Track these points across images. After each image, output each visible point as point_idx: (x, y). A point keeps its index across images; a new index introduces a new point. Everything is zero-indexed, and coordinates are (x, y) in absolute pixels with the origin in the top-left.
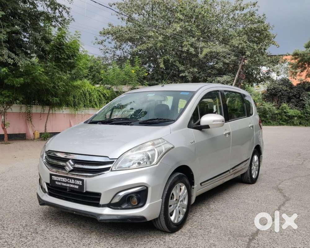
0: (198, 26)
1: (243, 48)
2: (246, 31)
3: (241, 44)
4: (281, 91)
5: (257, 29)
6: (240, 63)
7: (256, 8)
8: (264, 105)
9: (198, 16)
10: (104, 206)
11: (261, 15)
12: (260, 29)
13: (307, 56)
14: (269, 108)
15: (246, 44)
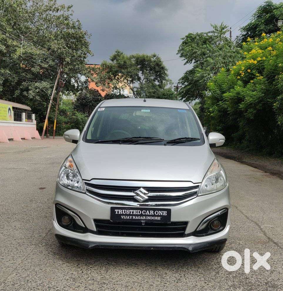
0: (8, 20)
1: (62, 53)
2: (63, 35)
3: (60, 49)
4: (91, 101)
5: (75, 35)
6: (59, 69)
7: (70, 12)
8: (76, 115)
9: (7, 8)
10: (189, 235)
11: (75, 20)
12: (78, 36)
13: (114, 68)
14: (82, 119)
15: (65, 50)
